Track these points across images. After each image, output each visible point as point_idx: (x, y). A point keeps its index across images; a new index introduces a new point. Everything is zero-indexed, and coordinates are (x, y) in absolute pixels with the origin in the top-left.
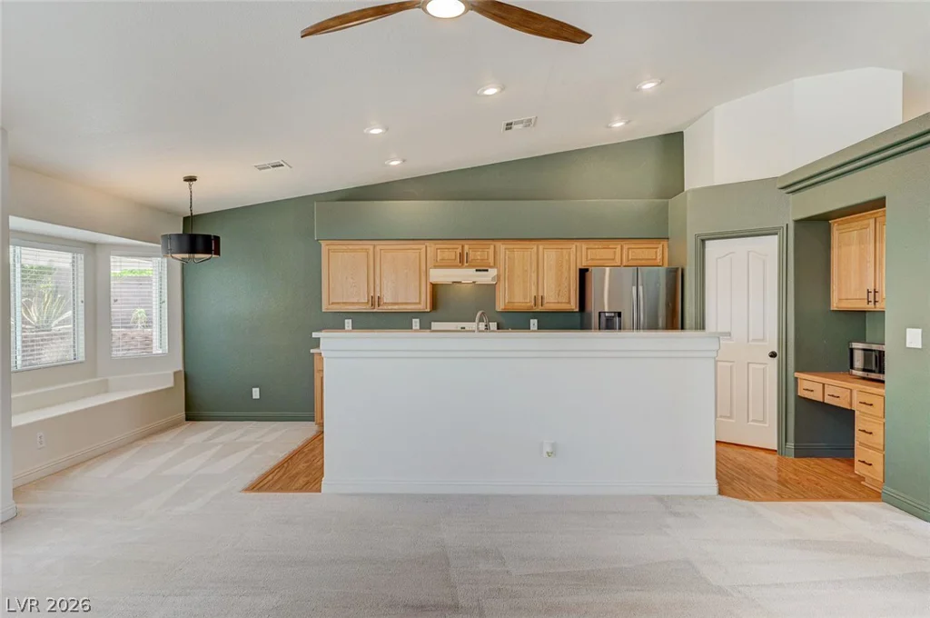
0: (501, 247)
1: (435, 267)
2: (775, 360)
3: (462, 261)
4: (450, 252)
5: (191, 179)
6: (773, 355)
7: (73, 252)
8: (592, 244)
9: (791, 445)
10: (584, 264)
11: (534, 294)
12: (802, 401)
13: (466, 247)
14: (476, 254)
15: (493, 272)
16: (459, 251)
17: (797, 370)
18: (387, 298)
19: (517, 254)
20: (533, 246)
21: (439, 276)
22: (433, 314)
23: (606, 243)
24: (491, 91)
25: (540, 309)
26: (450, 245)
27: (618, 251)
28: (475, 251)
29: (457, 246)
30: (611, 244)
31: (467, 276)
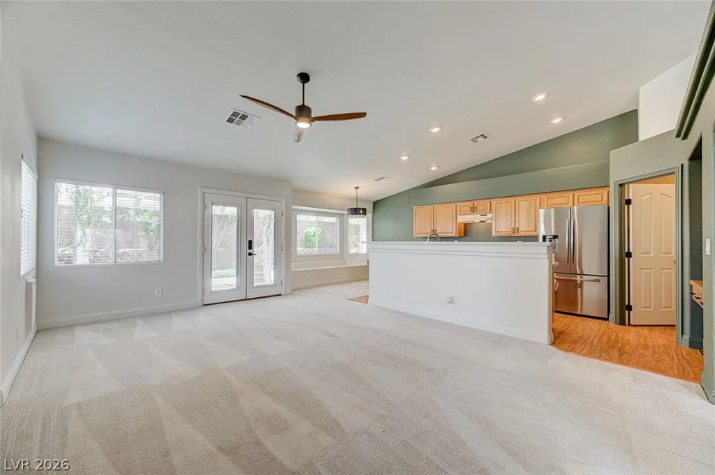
0: (494, 202)
1: (460, 215)
4: (467, 207)
5: (357, 188)
8: (551, 195)
11: (513, 226)
13: (475, 204)
14: (480, 207)
16: (471, 206)
18: (439, 231)
19: (503, 204)
20: (512, 200)
21: (463, 219)
22: (465, 238)
23: (561, 194)
24: (436, 130)
25: (517, 235)
26: (467, 203)
27: (571, 198)
28: (480, 205)
29: (471, 204)
30: (566, 194)
31: (477, 219)
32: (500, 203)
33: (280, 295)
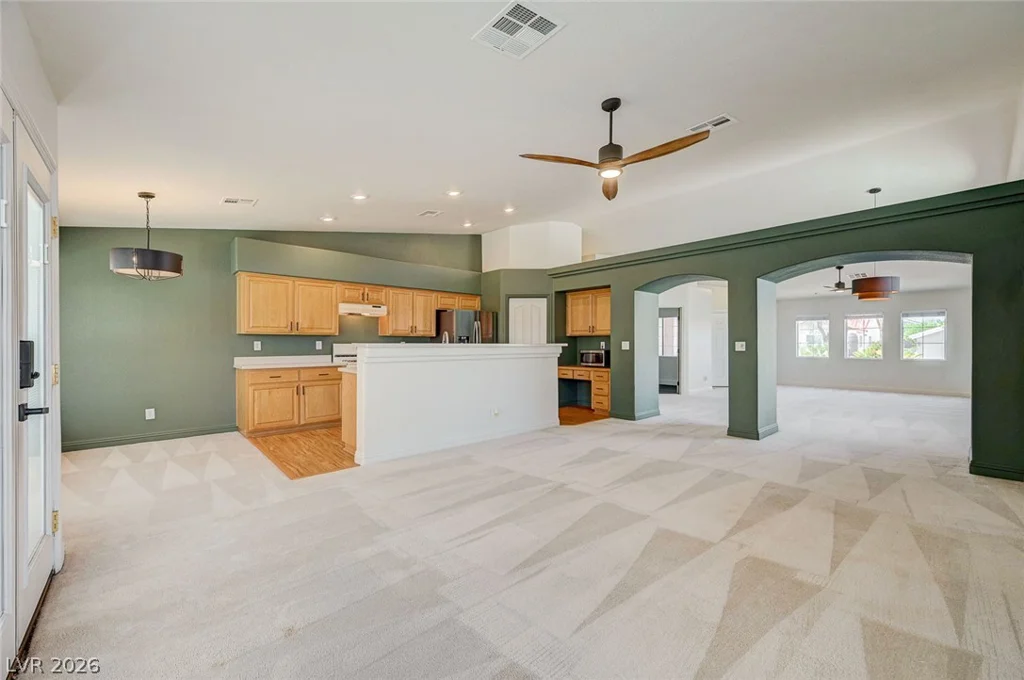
0: (391, 291)
1: (343, 302)
3: (364, 299)
4: (356, 293)
5: (147, 196)
8: (444, 295)
10: (439, 307)
11: (411, 324)
13: (367, 289)
14: (374, 296)
15: (384, 308)
16: (361, 292)
18: (304, 324)
19: (400, 296)
20: (410, 292)
21: (345, 309)
23: (451, 295)
25: (414, 334)
26: (356, 287)
27: (457, 300)
28: (373, 293)
29: (360, 288)
30: (453, 296)
31: (367, 311)
32: (397, 294)
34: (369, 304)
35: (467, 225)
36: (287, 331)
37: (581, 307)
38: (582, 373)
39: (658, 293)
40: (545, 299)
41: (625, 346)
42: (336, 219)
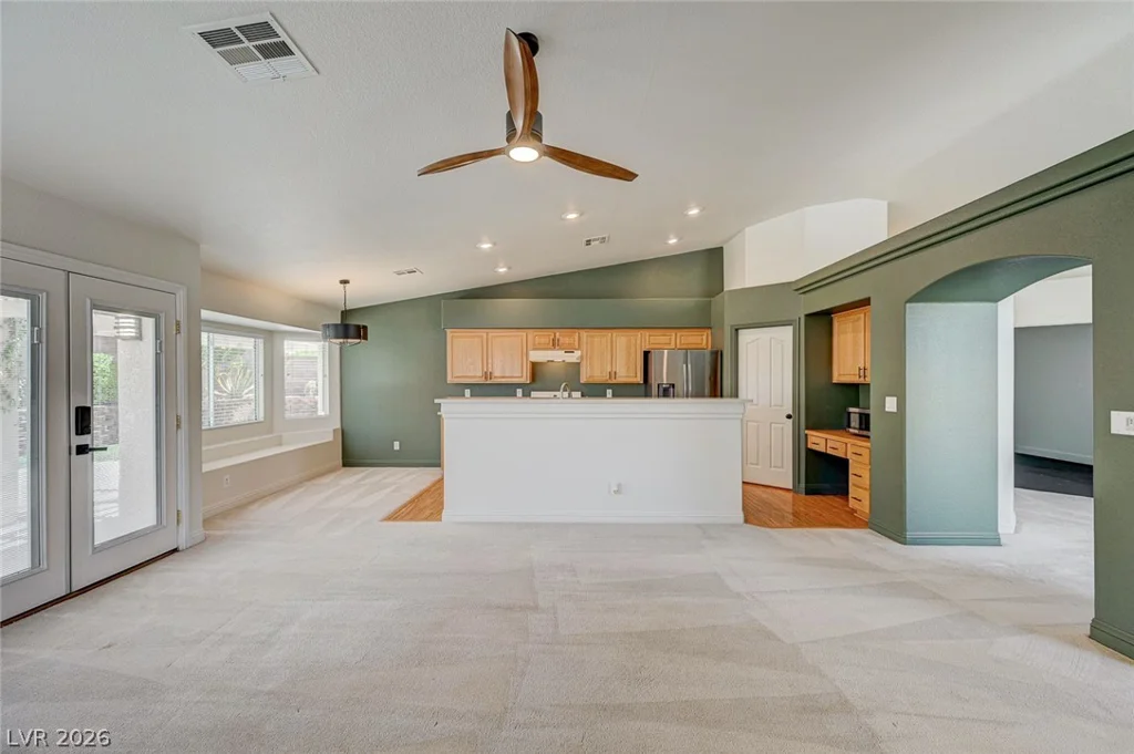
0: (584, 334)
1: (534, 349)
2: (791, 420)
3: (555, 344)
4: (545, 338)
5: (345, 282)
6: (789, 417)
7: (255, 337)
8: (653, 332)
9: (803, 485)
10: (647, 348)
11: (609, 370)
12: (810, 452)
13: (557, 334)
14: (566, 341)
15: (578, 353)
16: (552, 337)
17: (807, 428)
18: (497, 373)
19: (596, 339)
20: (608, 334)
21: (539, 356)
22: (534, 386)
23: (663, 332)
24: (572, 216)
25: (614, 381)
26: (545, 332)
27: (673, 337)
28: (564, 337)
29: (550, 333)
30: (668, 332)
31: (558, 356)
32: (592, 337)
33: (175, 550)
34: (561, 349)
35: (673, 241)
36: (482, 381)
37: (850, 336)
38: (837, 445)
39: (997, 301)
40: (791, 328)
41: (891, 404)
42: (509, 268)
